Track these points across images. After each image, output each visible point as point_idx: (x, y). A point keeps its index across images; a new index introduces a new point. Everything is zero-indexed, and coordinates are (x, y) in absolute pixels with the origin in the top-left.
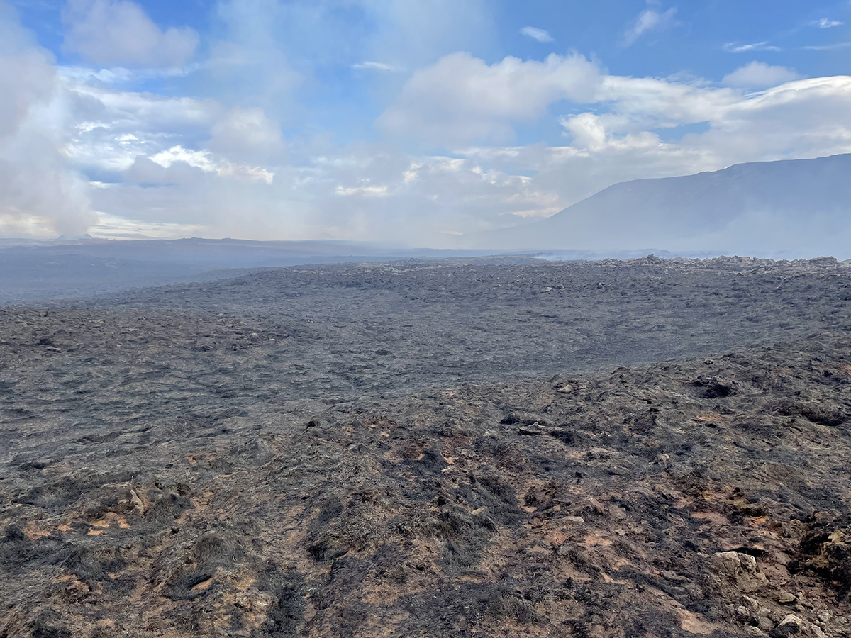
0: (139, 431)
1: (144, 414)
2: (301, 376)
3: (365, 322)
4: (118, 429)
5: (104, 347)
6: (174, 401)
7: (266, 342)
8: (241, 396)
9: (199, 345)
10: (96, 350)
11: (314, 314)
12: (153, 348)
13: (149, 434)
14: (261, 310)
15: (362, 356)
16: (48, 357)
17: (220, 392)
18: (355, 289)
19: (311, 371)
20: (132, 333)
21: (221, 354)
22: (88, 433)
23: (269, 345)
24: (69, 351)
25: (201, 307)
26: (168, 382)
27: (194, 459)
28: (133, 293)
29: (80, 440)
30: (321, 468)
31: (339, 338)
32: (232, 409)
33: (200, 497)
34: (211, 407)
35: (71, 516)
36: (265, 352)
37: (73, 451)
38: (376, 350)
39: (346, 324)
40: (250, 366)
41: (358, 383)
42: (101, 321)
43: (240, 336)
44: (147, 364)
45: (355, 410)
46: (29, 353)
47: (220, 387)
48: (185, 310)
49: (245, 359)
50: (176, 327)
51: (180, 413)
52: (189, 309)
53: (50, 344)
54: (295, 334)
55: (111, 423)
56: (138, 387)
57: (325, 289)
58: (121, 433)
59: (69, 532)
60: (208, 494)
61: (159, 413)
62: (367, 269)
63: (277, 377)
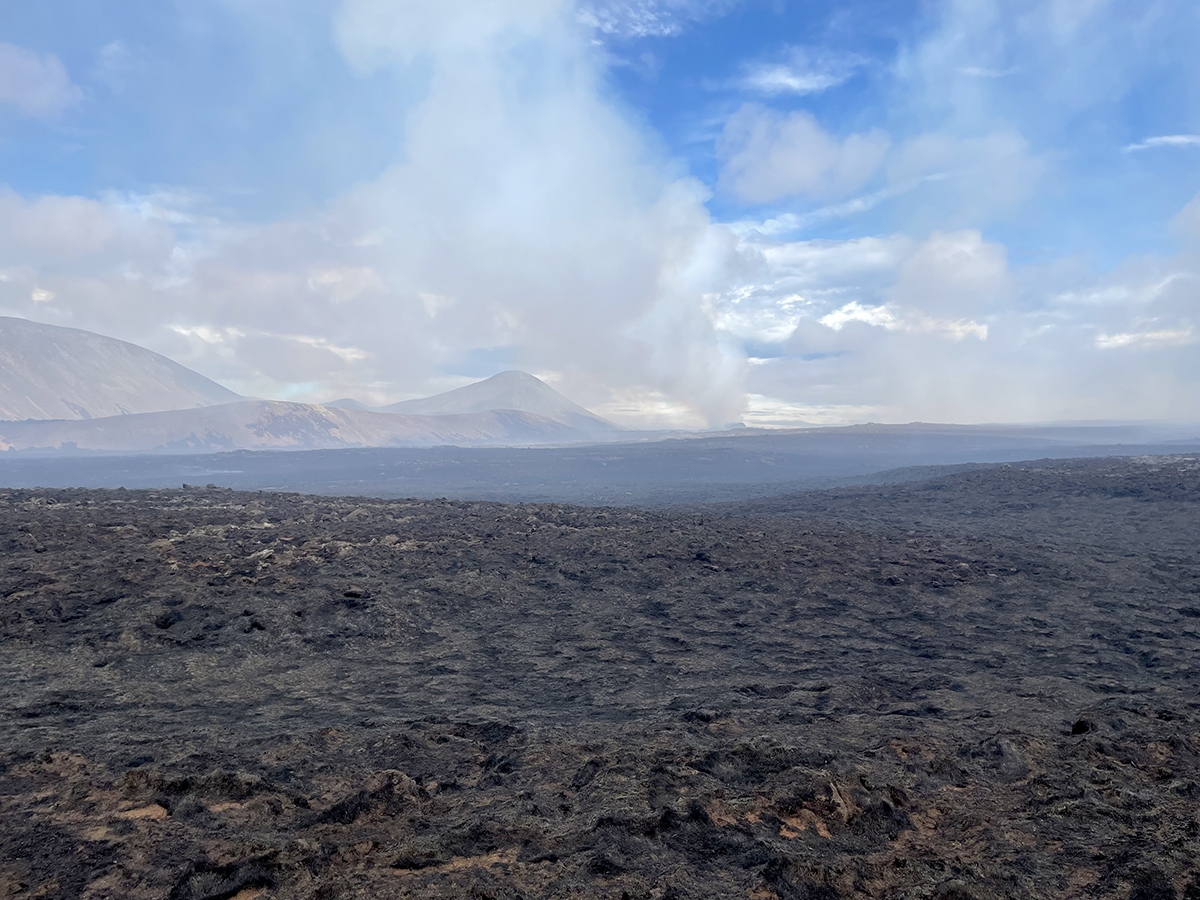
0: (813, 689)
1: (816, 666)
2: (1044, 638)
3: (1153, 557)
4: (785, 682)
5: (766, 569)
6: (854, 653)
7: (982, 579)
8: (949, 658)
9: (884, 576)
10: (756, 572)
11: (1058, 539)
12: (825, 575)
13: (827, 697)
14: (969, 527)
15: (1152, 615)
16: (705, 576)
17: (916, 648)
18: (1130, 499)
19: (1060, 631)
20: (798, 551)
21: (916, 592)
22: (753, 682)
23: (988, 585)
24: (727, 570)
25: (883, 520)
26: (845, 624)
27: (903, 750)
28: (794, 498)
29: (743, 690)
30: (1122, 812)
31: (1106, 580)
32: (941, 677)
33: (924, 815)
34: (906, 668)
35: (758, 803)
36: (982, 593)
37: (736, 704)
38: (1179, 607)
39: (1117, 558)
40: (960, 613)
41: (1148, 661)
42: (760, 534)
43: (942, 565)
44: (818, 596)
45: (1156, 712)
46: (685, 570)
47: (916, 641)
48: (861, 523)
49: (952, 602)
50: (852, 547)
51: (862, 670)
52: (867, 522)
53: (707, 560)
54: (1029, 569)
55: (776, 672)
56: (808, 626)
57: (1076, 500)
58: (791, 689)
59: (759, 825)
60: (934, 813)
61: (835, 667)
62: (1151, 466)
63: (1003, 635)
